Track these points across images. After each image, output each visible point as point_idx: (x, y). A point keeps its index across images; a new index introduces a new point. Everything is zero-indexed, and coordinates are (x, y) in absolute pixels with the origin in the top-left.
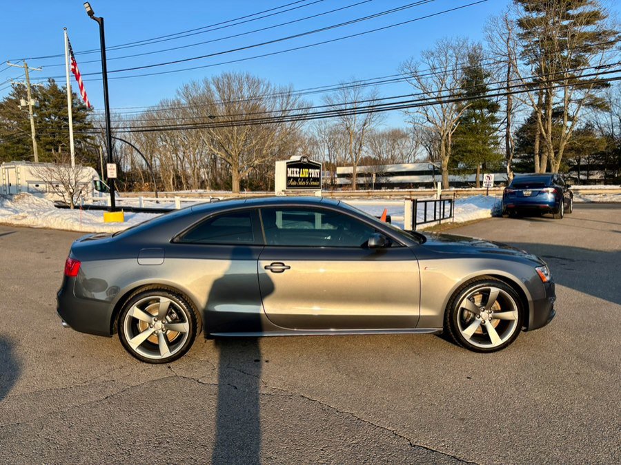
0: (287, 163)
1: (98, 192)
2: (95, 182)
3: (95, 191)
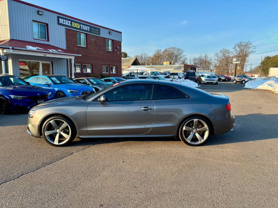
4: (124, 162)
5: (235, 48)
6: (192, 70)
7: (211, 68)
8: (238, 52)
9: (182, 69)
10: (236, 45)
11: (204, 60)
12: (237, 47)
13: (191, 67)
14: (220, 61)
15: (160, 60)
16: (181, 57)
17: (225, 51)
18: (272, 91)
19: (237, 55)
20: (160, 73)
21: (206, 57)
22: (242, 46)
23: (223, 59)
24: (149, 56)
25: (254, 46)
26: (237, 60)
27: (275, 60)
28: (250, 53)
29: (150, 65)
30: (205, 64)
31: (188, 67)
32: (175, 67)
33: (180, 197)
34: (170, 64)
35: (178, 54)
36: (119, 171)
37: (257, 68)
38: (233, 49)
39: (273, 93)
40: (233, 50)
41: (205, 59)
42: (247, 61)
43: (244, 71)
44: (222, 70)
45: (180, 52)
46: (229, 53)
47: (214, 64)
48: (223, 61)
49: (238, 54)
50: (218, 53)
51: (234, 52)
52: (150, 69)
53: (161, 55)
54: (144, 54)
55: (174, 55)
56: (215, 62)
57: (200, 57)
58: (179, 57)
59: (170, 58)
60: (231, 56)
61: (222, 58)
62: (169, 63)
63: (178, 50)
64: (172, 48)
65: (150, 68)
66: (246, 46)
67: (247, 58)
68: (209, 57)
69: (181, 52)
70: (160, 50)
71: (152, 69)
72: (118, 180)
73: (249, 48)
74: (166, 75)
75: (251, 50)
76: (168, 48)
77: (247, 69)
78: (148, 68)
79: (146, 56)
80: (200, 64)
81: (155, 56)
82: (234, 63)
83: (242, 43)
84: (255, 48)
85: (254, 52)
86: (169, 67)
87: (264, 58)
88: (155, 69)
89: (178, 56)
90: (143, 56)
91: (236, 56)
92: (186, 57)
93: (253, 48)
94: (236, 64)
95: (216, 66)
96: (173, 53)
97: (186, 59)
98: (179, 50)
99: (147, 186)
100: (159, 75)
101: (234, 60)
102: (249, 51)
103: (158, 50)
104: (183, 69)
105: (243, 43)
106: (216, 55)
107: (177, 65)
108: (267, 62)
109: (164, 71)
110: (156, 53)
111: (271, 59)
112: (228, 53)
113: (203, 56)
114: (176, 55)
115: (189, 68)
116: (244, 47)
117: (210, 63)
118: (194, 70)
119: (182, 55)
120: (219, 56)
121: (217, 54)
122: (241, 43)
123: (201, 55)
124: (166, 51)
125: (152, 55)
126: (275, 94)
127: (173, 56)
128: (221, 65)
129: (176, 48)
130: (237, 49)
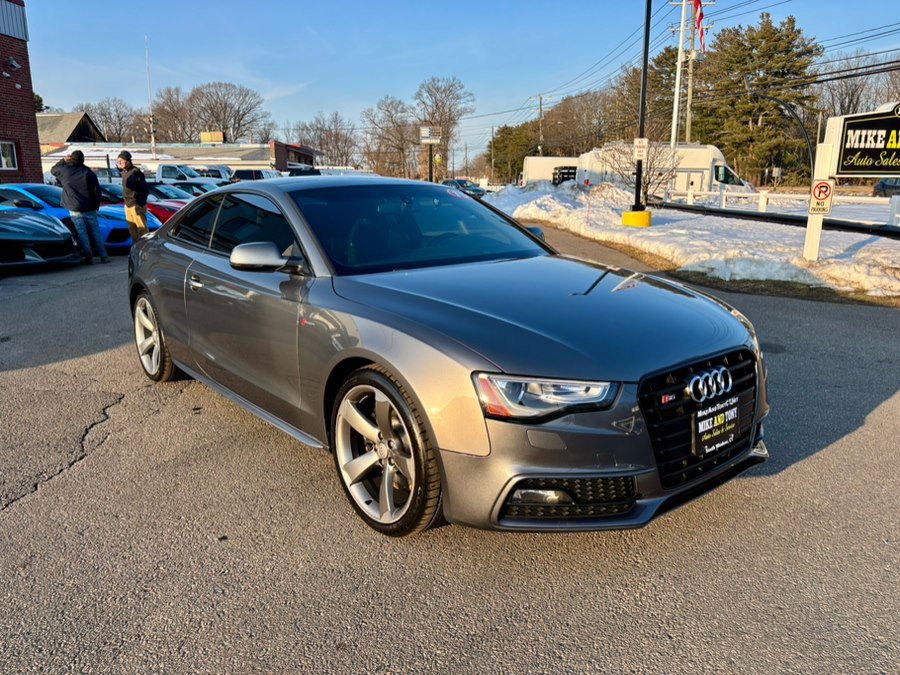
0: (846, 119)
1: (718, 183)
2: (717, 168)
3: (715, 182)
4: (225, 538)
5: (419, 95)
6: (300, 162)
7: (355, 157)
8: (430, 110)
9: (269, 159)
10: (423, 86)
11: (330, 130)
12: (425, 94)
13: (296, 153)
14: (380, 137)
15: (180, 128)
16: (254, 120)
17: (392, 103)
18: (548, 222)
19: (428, 117)
20: (197, 171)
21: (335, 120)
22: (438, 90)
23: (388, 131)
24: (134, 109)
25: (471, 94)
26: (433, 134)
27: (523, 135)
28: (460, 115)
29: (149, 141)
30: (336, 142)
31: (288, 151)
32: (245, 153)
33: (541, 638)
34: (225, 140)
35: (245, 106)
36: (227, 585)
37: (479, 159)
38: (416, 99)
39: (556, 228)
40: (414, 103)
41: (333, 127)
42: (456, 138)
43: (450, 169)
44: (387, 165)
45: (250, 100)
46: (403, 111)
47: (363, 144)
48: (391, 137)
49: (429, 114)
50: (372, 110)
51: (419, 109)
52: (153, 156)
53: (181, 110)
54: (115, 100)
55: (228, 109)
56: (365, 140)
57: (318, 121)
58: (247, 118)
59: (218, 120)
60: (411, 120)
61: (384, 125)
62: (222, 139)
63: (240, 94)
64: (220, 85)
65: (149, 152)
66: (449, 90)
67: (455, 130)
68: (345, 121)
69: (254, 101)
70: (177, 91)
71: (159, 157)
72: (246, 638)
73: (458, 97)
74: (220, 176)
75: (464, 105)
76: (207, 83)
77: (456, 163)
78: (144, 152)
79: (124, 110)
80: (321, 144)
81: (160, 111)
82: (424, 141)
83: (438, 81)
84: (473, 100)
85: (472, 111)
86: (223, 153)
87: (496, 129)
88: (170, 157)
89: (243, 115)
90: (112, 109)
91: (426, 121)
92: (270, 120)
93: (468, 98)
94: (431, 145)
95: (368, 153)
96: (226, 104)
97: (271, 125)
98: (244, 93)
99: (388, 628)
100: (194, 177)
101: (425, 131)
102: (459, 107)
103: (169, 91)
104: (273, 160)
105: (440, 84)
106: (367, 116)
107: (248, 145)
108: (503, 141)
109: (208, 166)
110: (161, 101)
111: (514, 133)
112: (401, 112)
113: (328, 117)
114: (238, 112)
115: (292, 155)
116: (444, 95)
117: (350, 143)
118: (306, 163)
119: (258, 110)
120: (377, 121)
121: (368, 114)
122: (434, 80)
123: (321, 113)
124: (197, 94)
125: (149, 105)
126: (563, 230)
127: (225, 113)
128: (383, 149)
129: (234, 87)
130: (427, 101)
